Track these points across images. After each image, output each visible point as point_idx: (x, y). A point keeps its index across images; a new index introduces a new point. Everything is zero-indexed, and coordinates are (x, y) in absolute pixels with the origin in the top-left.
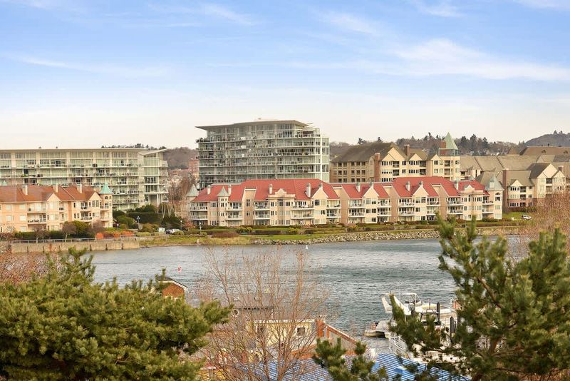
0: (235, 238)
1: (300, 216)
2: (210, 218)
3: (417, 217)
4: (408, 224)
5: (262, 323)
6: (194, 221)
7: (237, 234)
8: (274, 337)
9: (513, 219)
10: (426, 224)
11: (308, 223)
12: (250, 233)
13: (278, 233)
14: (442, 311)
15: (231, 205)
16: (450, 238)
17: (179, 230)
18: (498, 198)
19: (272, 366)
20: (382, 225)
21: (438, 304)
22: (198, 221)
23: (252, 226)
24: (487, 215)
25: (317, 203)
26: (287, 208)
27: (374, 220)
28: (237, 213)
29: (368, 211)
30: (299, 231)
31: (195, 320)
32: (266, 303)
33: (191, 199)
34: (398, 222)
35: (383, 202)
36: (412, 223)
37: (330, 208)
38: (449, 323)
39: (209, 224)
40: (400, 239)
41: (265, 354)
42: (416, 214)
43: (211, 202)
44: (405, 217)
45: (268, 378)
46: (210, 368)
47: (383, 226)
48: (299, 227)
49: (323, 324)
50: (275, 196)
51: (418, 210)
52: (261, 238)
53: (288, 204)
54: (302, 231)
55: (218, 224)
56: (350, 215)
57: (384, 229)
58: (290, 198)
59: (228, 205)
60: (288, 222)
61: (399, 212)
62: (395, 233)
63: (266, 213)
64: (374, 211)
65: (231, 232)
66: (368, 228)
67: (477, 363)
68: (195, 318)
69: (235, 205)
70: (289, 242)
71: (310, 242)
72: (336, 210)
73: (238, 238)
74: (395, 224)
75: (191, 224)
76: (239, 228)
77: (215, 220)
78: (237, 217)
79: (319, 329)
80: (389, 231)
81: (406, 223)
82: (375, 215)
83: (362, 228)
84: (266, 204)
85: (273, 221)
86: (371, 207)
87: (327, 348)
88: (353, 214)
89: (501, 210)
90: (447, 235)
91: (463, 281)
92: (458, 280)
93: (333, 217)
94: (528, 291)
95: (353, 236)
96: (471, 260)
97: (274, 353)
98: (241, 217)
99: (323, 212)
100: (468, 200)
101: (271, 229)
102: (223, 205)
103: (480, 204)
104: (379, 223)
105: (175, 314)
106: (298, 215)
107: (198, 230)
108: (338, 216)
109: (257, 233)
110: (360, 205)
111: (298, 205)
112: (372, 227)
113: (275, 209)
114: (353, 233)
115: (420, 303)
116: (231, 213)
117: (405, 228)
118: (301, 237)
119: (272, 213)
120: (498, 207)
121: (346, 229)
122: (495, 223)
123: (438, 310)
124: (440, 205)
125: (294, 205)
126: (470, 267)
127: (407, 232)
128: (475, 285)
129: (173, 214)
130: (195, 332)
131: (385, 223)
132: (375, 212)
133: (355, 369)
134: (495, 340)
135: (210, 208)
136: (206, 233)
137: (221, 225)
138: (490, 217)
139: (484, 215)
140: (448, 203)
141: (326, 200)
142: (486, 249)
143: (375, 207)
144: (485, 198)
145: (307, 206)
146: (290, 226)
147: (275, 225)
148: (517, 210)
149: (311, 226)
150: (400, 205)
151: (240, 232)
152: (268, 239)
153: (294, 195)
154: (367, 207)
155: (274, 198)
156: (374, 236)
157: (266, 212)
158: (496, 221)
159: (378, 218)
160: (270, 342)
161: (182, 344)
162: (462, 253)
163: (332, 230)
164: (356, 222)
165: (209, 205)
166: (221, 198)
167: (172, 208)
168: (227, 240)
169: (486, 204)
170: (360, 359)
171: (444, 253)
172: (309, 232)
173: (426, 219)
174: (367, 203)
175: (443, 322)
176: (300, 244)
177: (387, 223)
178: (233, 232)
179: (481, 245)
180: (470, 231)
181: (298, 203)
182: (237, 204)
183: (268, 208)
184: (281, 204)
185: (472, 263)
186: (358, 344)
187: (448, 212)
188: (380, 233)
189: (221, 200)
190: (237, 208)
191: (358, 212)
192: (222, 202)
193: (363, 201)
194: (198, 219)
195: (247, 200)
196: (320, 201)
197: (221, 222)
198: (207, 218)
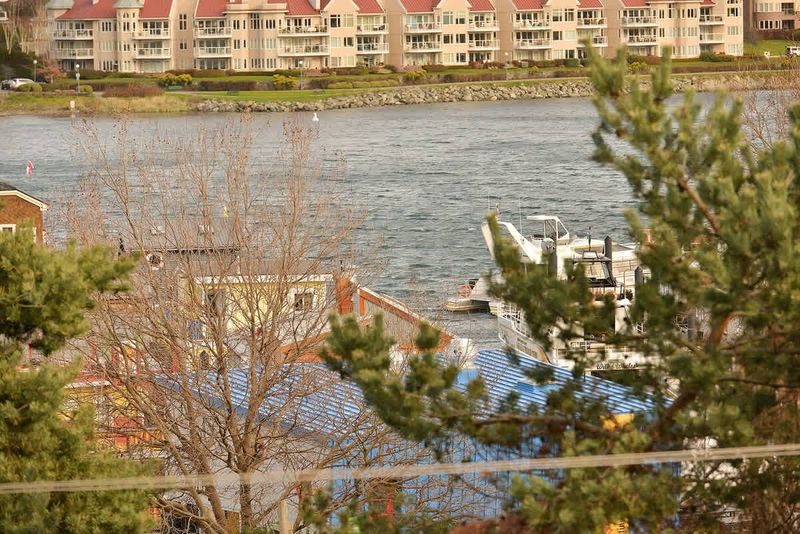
0: (155, 99)
1: (297, 51)
2: (100, 56)
3: (557, 50)
4: (536, 66)
5: (212, 284)
6: (64, 61)
7: (158, 89)
8: (239, 316)
9: (767, 55)
10: (575, 66)
11: (316, 65)
12: (189, 86)
13: (249, 87)
14: (616, 256)
15: (145, 26)
16: (614, 95)
17: (29, 81)
18: (733, 11)
19: (236, 377)
20: (479, 69)
21: (608, 241)
22: (72, 63)
23: (191, 73)
24: (709, 46)
25: (334, 22)
26: (268, 33)
27: (463, 58)
28: (158, 44)
29: (447, 39)
30: (296, 82)
31: (58, 276)
32: (221, 240)
33: (57, 14)
34: (515, 63)
35: (479, 19)
36: (545, 65)
37: (364, 32)
38: (633, 283)
39: (97, 67)
40: (520, 98)
41: (220, 350)
42: (553, 44)
43: (102, 21)
44: (530, 52)
45: (229, 403)
46: (96, 383)
47: (482, 72)
48: (297, 74)
49: (350, 284)
50: (243, 6)
51: (556, 36)
52: (212, 99)
53: (271, 24)
54: (303, 81)
55: (116, 67)
56: (408, 47)
57: (484, 78)
58: (273, 12)
59: (139, 28)
60: (271, 62)
61: (515, 42)
62: (510, 87)
63: (223, 45)
64: (462, 39)
65: (144, 84)
66: (449, 76)
67: (684, 368)
68: (59, 270)
69: (154, 26)
70: (273, 106)
71: (321, 107)
72: (377, 38)
73: (161, 99)
74: (508, 66)
75: (56, 69)
76: (164, 77)
77: (110, 58)
78: (159, 52)
79: (343, 296)
80: (495, 83)
81: (532, 63)
82: (464, 48)
83: (434, 77)
84: (222, 24)
85: (240, 60)
86: (455, 30)
87: (351, 334)
88: (414, 46)
89: (741, 36)
90: (609, 88)
91: (648, 185)
92: (637, 185)
93: (371, 52)
94: (777, 205)
95: (415, 92)
96: (662, 144)
97: (241, 348)
98: (168, 53)
99: (349, 41)
100: (666, 14)
101: (234, 79)
102: (127, 26)
103: (694, 22)
104: (472, 65)
105: (13, 263)
106: (293, 48)
107: (72, 81)
108: (382, 50)
109: (205, 87)
110: (430, 27)
111: (292, 26)
112: (455, 73)
113: (242, 34)
114: (417, 87)
115: (566, 237)
116: (145, 44)
117: (531, 75)
118: (301, 96)
119: (237, 44)
120: (733, 30)
121: (401, 78)
122: (729, 64)
123: (608, 253)
124: (605, 26)
125: (284, 25)
126: (660, 157)
127: (536, 84)
128: (671, 194)
129: (17, 47)
130: (59, 301)
131: (486, 66)
132: (463, 41)
133: (417, 381)
134: (720, 318)
135: (98, 34)
136: (90, 88)
137: (125, 69)
138: (717, 51)
139: (703, 46)
140: (624, 22)
141: (356, 14)
142: (694, 120)
143: (463, 29)
144: (705, 11)
145: (312, 28)
146: (277, 72)
147: (243, 69)
148: (776, 36)
149: (323, 71)
150: (519, 25)
151: (165, 84)
152: (228, 100)
153: (283, 6)
154: (444, 29)
155: (239, 12)
156: (463, 93)
157: (224, 42)
158: (730, 59)
159: (471, 54)
160: (230, 325)
161: (29, 328)
162: (644, 125)
163: (370, 80)
164: (422, 62)
165: (96, 28)
166: (122, 13)
167: (14, 33)
168: (137, 102)
169: (708, 23)
170: (427, 359)
171: (604, 126)
172: (319, 84)
173: (576, 56)
174: (446, 22)
175: (620, 280)
176: (298, 110)
177: (491, 64)
178: (152, 85)
179: (683, 110)
180: (659, 81)
181: (292, 23)
182: (159, 25)
183: (228, 32)
184: (256, 25)
185: (665, 148)
186: (424, 327)
187: (625, 39)
188: (476, 86)
189: (122, 15)
190: (159, 32)
191: (426, 40)
192: (126, 20)
193: (436, 18)
194: (73, 58)
195: (181, 16)
196: (342, 18)
197: (123, 63)
198: (91, 54)
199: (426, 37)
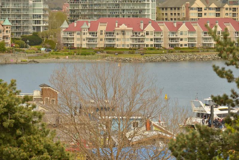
2: (76, 42)
6: (65, 44)
11: (141, 46)
12: (103, 52)
15: (90, 34)
23: (104, 48)
25: (147, 34)
26: (127, 37)
27: (186, 45)
28: (94, 39)
29: (181, 40)
30: (135, 51)
33: (63, 30)
37: (156, 37)
39: (75, 46)
43: (77, 32)
44: (207, 44)
48: (135, 49)
50: (120, 28)
52: (110, 56)
53: (128, 34)
55: (81, 46)
56: (169, 42)
57: (192, 52)
58: (129, 30)
59: (88, 34)
60: (128, 45)
61: (202, 41)
62: (200, 54)
64: (185, 39)
66: (181, 51)
69: (93, 34)
72: (160, 39)
74: (200, 48)
75: (63, 46)
76: (95, 49)
77: (79, 43)
78: (94, 42)
80: (196, 53)
82: (186, 42)
83: (177, 51)
84: (113, 34)
85: (118, 44)
86: (184, 37)
88: (171, 42)
93: (158, 43)
99: (152, 40)
101: (116, 50)
102: (84, 34)
104: (189, 48)
106: (135, 41)
108: (161, 43)
110: (176, 36)
111: (134, 35)
112: (184, 50)
113: (119, 37)
114: (172, 54)
116: (90, 39)
117: (207, 51)
118: (137, 56)
119: (118, 40)
121: (167, 51)
125: (132, 34)
135: (76, 36)
136: (73, 52)
140: (235, 35)
141: (154, 31)
143: (186, 37)
145: (141, 35)
146: (130, 48)
147: (119, 47)
149: (144, 48)
150: (203, 36)
152: (114, 57)
153: (132, 28)
154: (180, 37)
155: (118, 30)
156: (186, 56)
157: (114, 39)
159: (189, 44)
165: (75, 34)
174: (181, 34)
183: (115, 36)
184: (123, 34)
188: (190, 54)
189: (83, 30)
190: (94, 36)
191: (175, 40)
192: (84, 32)
193: (178, 33)
194: (68, 43)
195: (101, 31)
196: (149, 32)
197: (83, 45)
198: (74, 42)
199: (175, 39)
